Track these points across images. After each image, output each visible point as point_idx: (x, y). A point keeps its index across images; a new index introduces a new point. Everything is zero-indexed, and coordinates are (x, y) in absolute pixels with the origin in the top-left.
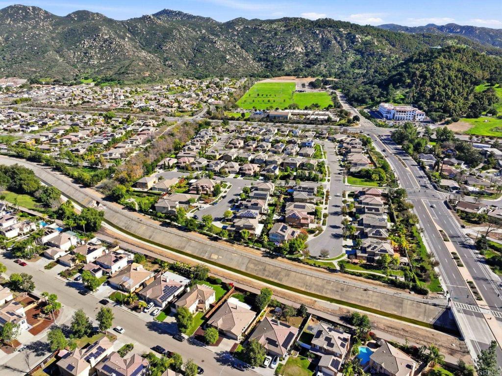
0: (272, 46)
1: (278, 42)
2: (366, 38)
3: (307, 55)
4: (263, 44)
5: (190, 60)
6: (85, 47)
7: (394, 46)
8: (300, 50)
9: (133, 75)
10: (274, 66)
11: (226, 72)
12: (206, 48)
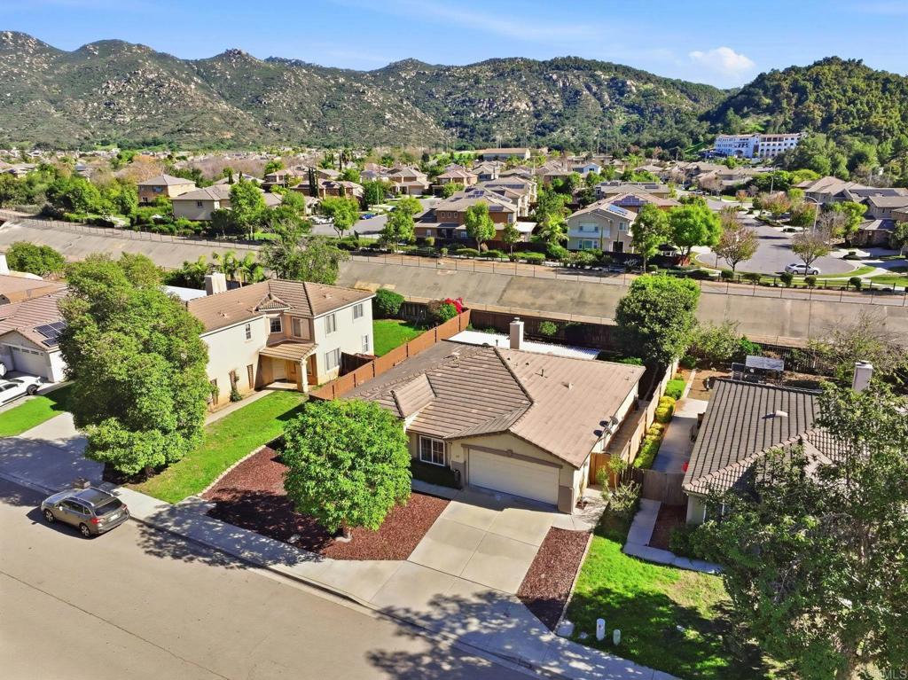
0: (471, 101)
1: (482, 94)
2: (645, 86)
3: (537, 115)
4: (454, 99)
5: (315, 122)
6: (109, 93)
7: (696, 100)
8: (523, 106)
9: (199, 134)
10: (475, 133)
11: (384, 141)
12: (345, 102)
